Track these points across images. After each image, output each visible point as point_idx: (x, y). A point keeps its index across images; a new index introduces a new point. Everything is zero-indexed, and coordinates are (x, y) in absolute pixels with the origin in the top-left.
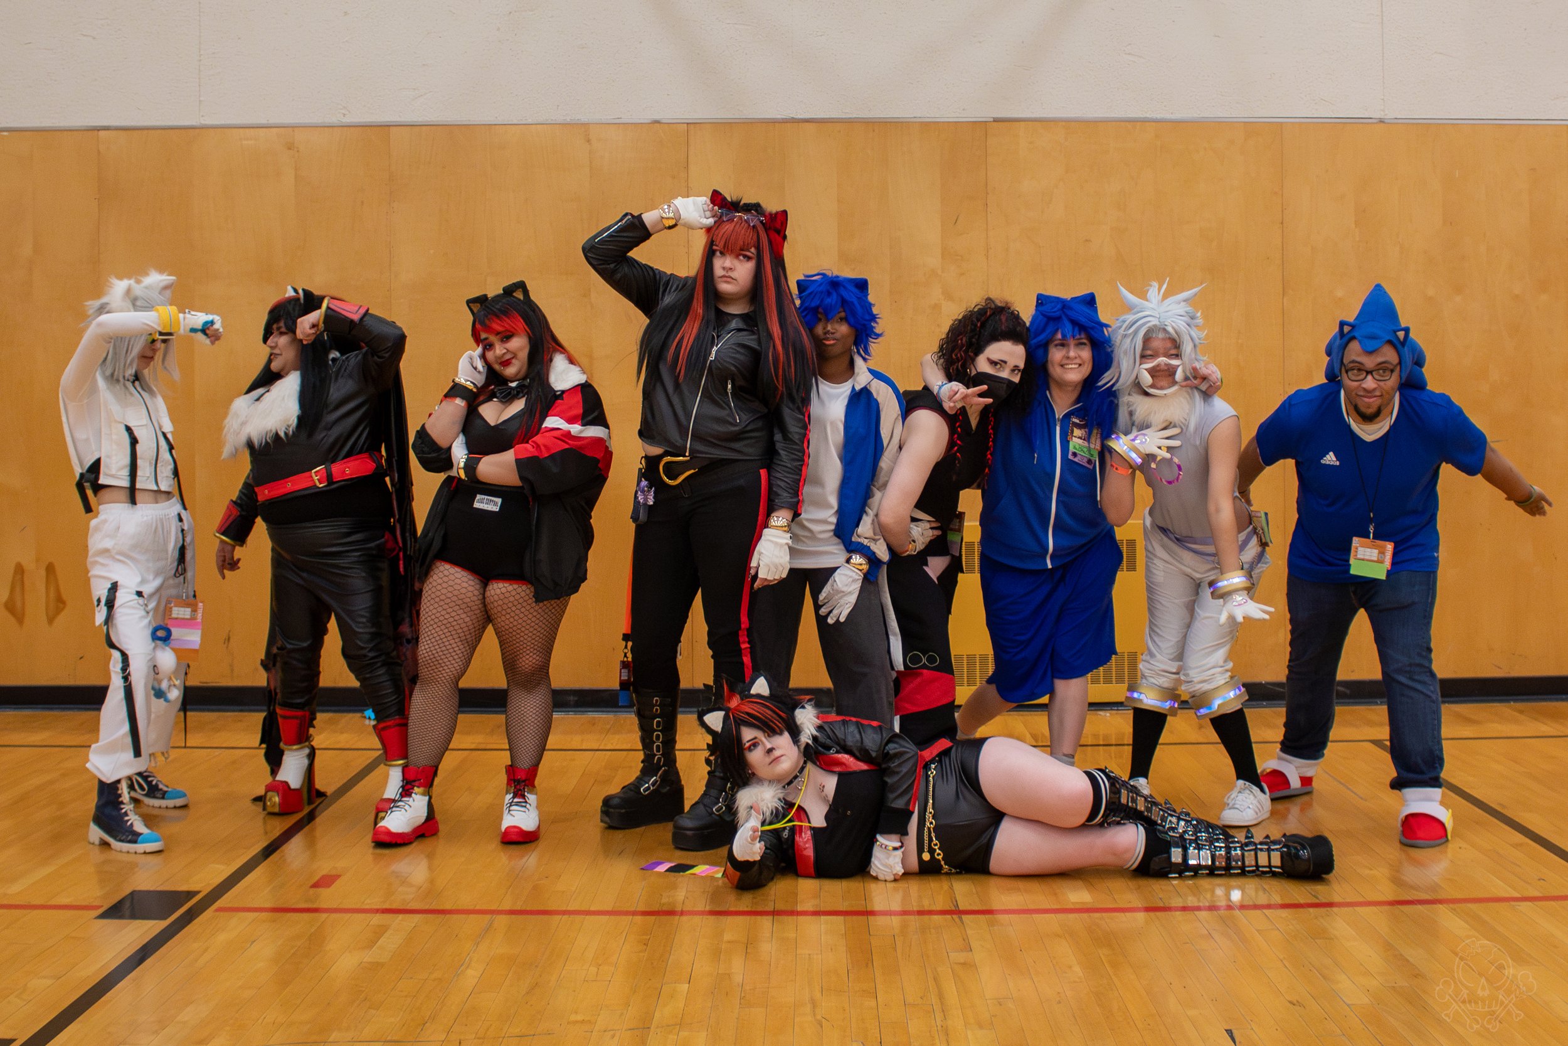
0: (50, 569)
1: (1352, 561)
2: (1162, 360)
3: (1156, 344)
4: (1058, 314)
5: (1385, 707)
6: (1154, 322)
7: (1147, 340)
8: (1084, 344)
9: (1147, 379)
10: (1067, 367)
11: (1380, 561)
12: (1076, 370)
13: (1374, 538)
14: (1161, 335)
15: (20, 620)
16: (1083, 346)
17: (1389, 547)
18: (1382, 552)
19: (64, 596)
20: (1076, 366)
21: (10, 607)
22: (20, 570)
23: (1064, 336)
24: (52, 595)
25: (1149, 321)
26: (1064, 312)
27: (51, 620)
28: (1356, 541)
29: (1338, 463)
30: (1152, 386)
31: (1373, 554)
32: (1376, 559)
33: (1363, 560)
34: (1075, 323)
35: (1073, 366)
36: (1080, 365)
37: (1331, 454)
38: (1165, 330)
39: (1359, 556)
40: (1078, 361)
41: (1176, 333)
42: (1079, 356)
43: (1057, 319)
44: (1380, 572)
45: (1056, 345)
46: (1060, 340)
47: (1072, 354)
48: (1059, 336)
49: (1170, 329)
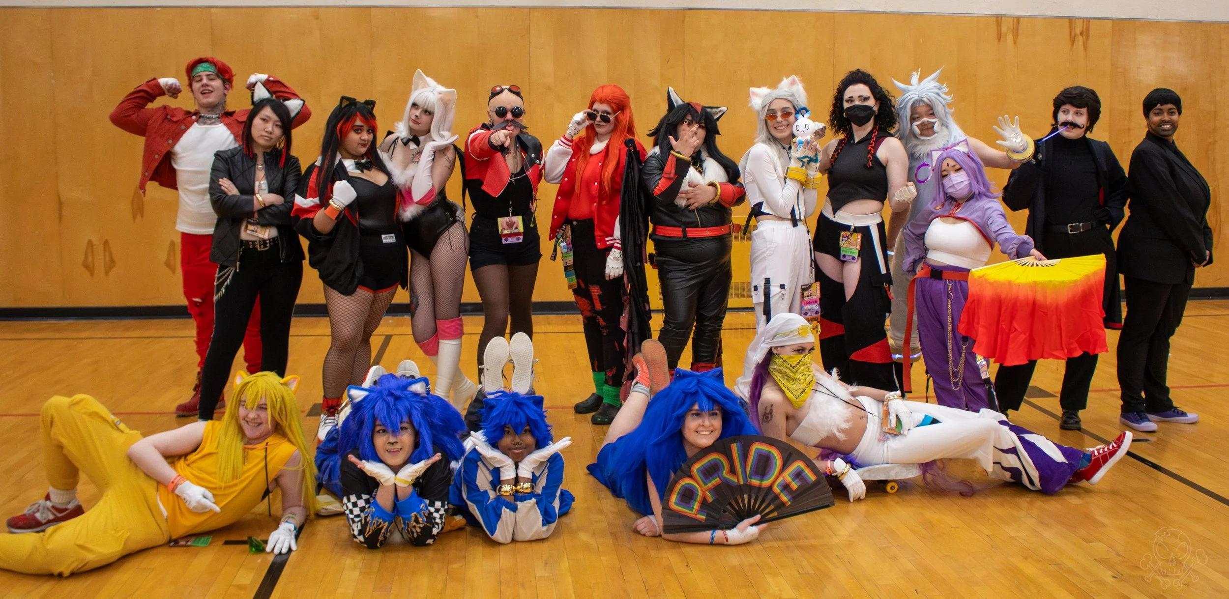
0: (106, 243)
2: (925, 119)
3: (919, 110)
4: (693, 390)
6: (916, 97)
7: (913, 108)
8: (716, 414)
9: (917, 130)
10: (702, 433)
12: (709, 436)
14: (921, 104)
16: (715, 416)
20: (709, 433)
22: (90, 244)
23: (701, 409)
25: (912, 98)
26: (699, 387)
30: (922, 134)
34: (710, 398)
35: (707, 433)
36: (712, 432)
38: (923, 102)
40: (711, 429)
41: (929, 101)
42: (712, 425)
43: (695, 393)
45: (693, 415)
46: (697, 410)
47: (707, 423)
48: (696, 407)
49: (925, 99)
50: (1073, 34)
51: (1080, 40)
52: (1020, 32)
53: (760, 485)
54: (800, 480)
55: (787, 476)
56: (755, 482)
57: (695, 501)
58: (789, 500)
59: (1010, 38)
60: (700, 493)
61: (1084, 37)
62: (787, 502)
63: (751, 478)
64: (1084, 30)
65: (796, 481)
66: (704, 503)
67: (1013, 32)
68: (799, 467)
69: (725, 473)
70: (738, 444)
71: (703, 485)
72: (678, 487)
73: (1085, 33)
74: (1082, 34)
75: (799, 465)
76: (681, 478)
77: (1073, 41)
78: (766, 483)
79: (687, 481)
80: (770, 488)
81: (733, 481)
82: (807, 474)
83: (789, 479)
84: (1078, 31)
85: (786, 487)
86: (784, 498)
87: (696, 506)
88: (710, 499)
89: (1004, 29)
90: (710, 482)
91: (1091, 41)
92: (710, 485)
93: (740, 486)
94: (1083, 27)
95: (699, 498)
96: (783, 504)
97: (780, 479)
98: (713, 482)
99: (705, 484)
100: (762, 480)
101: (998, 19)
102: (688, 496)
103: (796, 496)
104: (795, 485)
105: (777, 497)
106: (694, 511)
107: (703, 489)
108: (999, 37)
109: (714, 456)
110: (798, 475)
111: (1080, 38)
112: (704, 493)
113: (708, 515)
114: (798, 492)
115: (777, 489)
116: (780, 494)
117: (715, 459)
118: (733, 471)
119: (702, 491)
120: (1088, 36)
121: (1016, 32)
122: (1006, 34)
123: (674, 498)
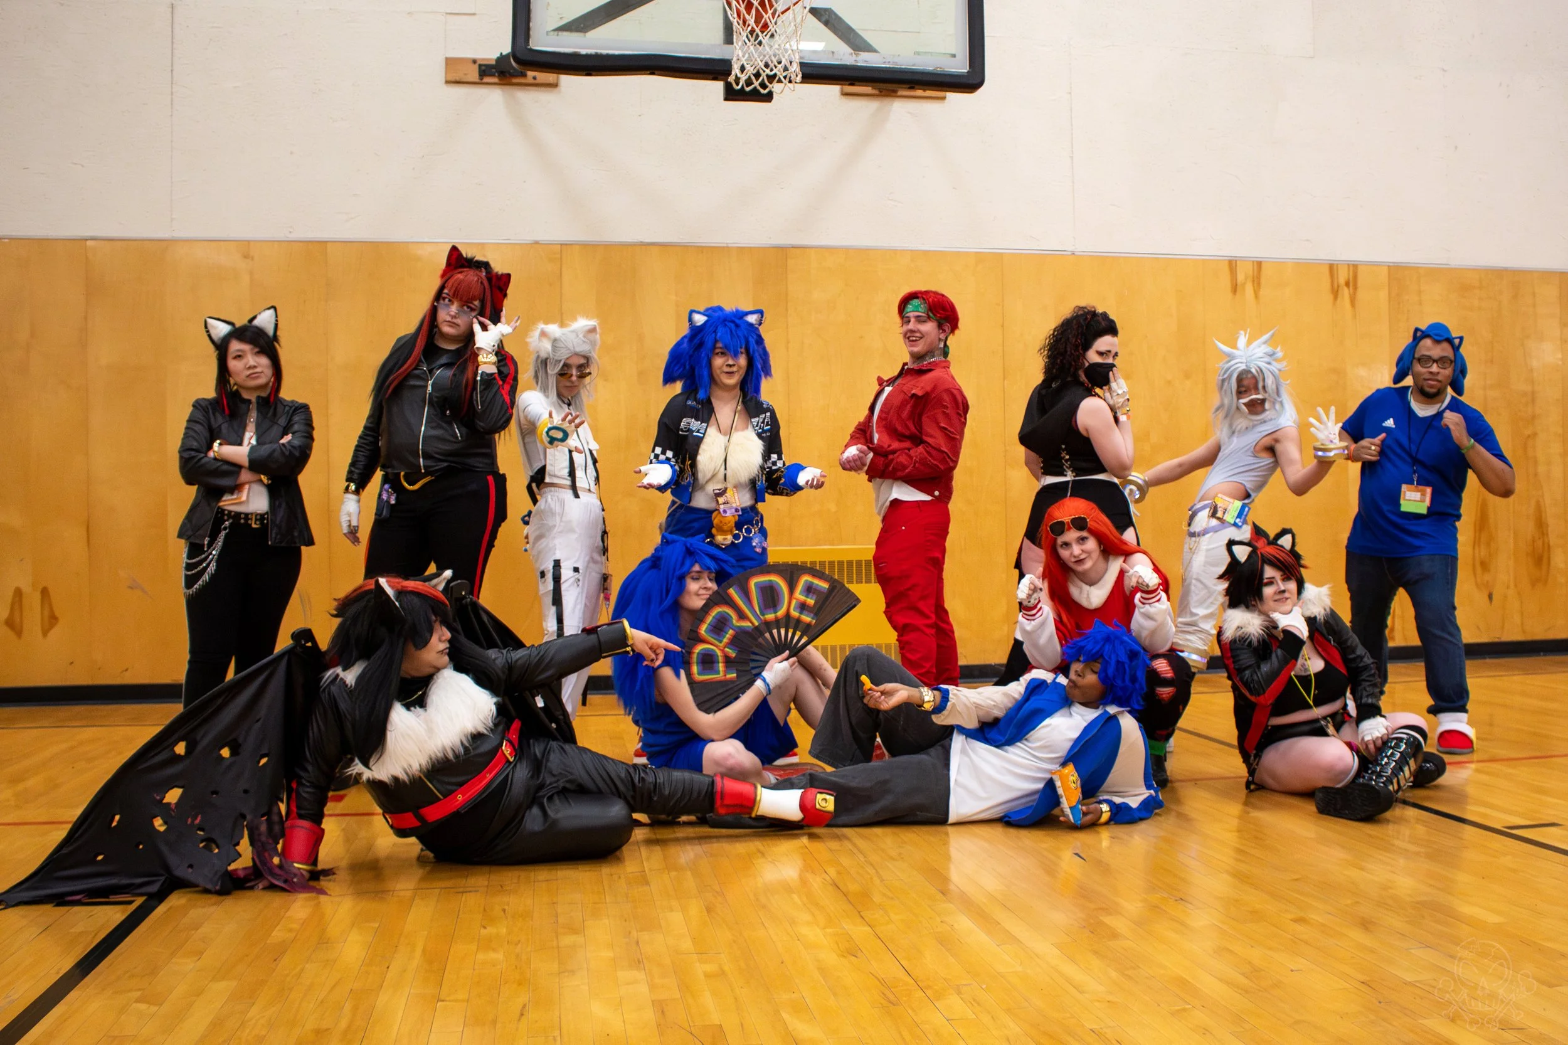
0: (45, 592)
1: (1402, 502)
3: (1245, 383)
5: (1423, 664)
7: (1240, 380)
11: (1423, 501)
13: (1417, 484)
14: (1249, 376)
15: (19, 633)
17: (1429, 490)
18: (1423, 495)
19: (57, 614)
21: (10, 623)
22: (18, 593)
24: (46, 613)
27: (45, 634)
28: (1404, 487)
29: (1394, 426)
30: (1250, 413)
31: (1416, 496)
32: (1419, 499)
33: (1410, 500)
37: (1391, 420)
38: (1251, 373)
39: (1407, 498)
41: (1258, 372)
44: (1422, 508)
50: (1336, 286)
51: (1346, 293)
52: (1263, 281)
53: (776, 617)
54: (814, 593)
55: (799, 595)
56: (770, 616)
57: (718, 662)
58: (813, 618)
59: (1249, 289)
60: (719, 653)
61: (1351, 288)
62: (810, 622)
63: (763, 615)
64: (1351, 279)
65: (810, 596)
66: (728, 661)
67: (1253, 281)
68: (806, 581)
69: (735, 621)
70: (734, 586)
71: (719, 644)
72: (695, 657)
73: (1351, 285)
74: (1347, 284)
75: (805, 579)
76: (694, 646)
77: (1335, 293)
78: (781, 613)
79: (700, 648)
80: (788, 615)
81: (748, 627)
82: (817, 585)
83: (802, 598)
84: (1342, 281)
85: (803, 607)
86: (807, 618)
87: (721, 667)
88: (732, 654)
89: (1241, 277)
90: (724, 637)
91: (1361, 294)
92: (725, 640)
93: (756, 628)
94: (1349, 274)
95: (721, 659)
96: (809, 625)
97: (794, 602)
98: (728, 636)
99: (721, 642)
100: (775, 612)
101: (1232, 264)
102: (708, 661)
103: (817, 611)
104: (811, 601)
105: (798, 621)
106: (721, 673)
107: (720, 647)
108: (1235, 289)
109: (715, 612)
110: (809, 589)
111: (1346, 289)
112: (723, 651)
113: (738, 671)
114: (818, 606)
115: (795, 614)
116: (800, 617)
117: (719, 612)
118: (742, 616)
119: (720, 650)
120: (1355, 288)
121: (1257, 280)
122: (1244, 285)
123: (695, 669)
